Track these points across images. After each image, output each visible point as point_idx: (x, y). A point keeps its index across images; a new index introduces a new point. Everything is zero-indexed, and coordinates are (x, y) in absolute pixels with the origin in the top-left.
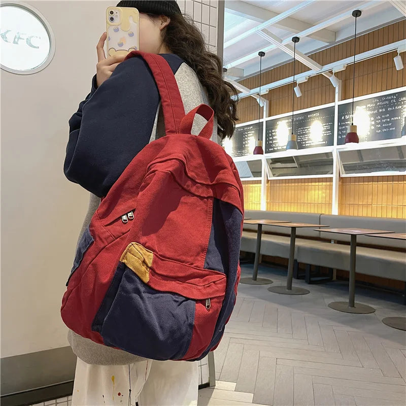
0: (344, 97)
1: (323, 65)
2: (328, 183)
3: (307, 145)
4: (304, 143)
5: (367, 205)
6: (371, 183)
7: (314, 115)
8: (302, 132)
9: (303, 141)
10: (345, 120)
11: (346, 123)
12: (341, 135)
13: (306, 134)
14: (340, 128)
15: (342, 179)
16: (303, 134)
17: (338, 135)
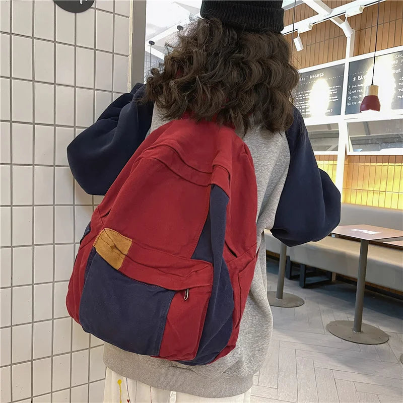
0: (357, 52)
1: (332, 8)
2: (331, 162)
3: (306, 113)
4: (303, 111)
5: (380, 192)
6: (387, 164)
7: (318, 75)
8: (302, 97)
9: (302, 109)
10: (358, 82)
11: (358, 85)
12: (351, 102)
13: (306, 99)
14: (350, 92)
15: (348, 158)
16: (302, 100)
17: (347, 101)
